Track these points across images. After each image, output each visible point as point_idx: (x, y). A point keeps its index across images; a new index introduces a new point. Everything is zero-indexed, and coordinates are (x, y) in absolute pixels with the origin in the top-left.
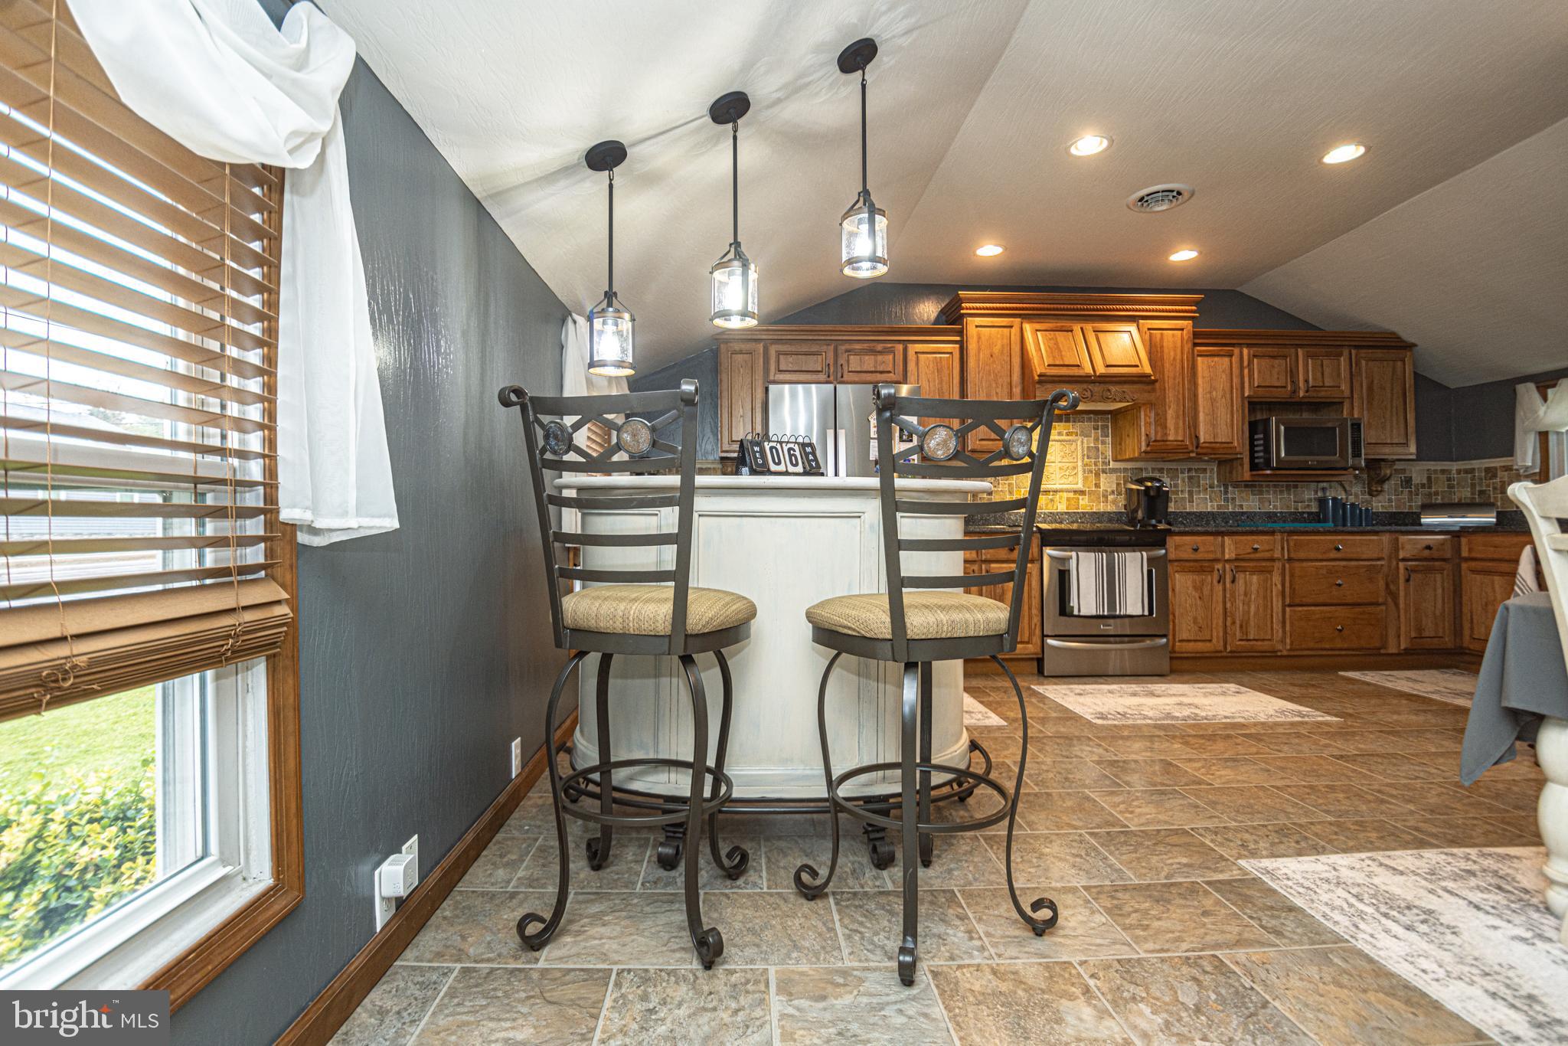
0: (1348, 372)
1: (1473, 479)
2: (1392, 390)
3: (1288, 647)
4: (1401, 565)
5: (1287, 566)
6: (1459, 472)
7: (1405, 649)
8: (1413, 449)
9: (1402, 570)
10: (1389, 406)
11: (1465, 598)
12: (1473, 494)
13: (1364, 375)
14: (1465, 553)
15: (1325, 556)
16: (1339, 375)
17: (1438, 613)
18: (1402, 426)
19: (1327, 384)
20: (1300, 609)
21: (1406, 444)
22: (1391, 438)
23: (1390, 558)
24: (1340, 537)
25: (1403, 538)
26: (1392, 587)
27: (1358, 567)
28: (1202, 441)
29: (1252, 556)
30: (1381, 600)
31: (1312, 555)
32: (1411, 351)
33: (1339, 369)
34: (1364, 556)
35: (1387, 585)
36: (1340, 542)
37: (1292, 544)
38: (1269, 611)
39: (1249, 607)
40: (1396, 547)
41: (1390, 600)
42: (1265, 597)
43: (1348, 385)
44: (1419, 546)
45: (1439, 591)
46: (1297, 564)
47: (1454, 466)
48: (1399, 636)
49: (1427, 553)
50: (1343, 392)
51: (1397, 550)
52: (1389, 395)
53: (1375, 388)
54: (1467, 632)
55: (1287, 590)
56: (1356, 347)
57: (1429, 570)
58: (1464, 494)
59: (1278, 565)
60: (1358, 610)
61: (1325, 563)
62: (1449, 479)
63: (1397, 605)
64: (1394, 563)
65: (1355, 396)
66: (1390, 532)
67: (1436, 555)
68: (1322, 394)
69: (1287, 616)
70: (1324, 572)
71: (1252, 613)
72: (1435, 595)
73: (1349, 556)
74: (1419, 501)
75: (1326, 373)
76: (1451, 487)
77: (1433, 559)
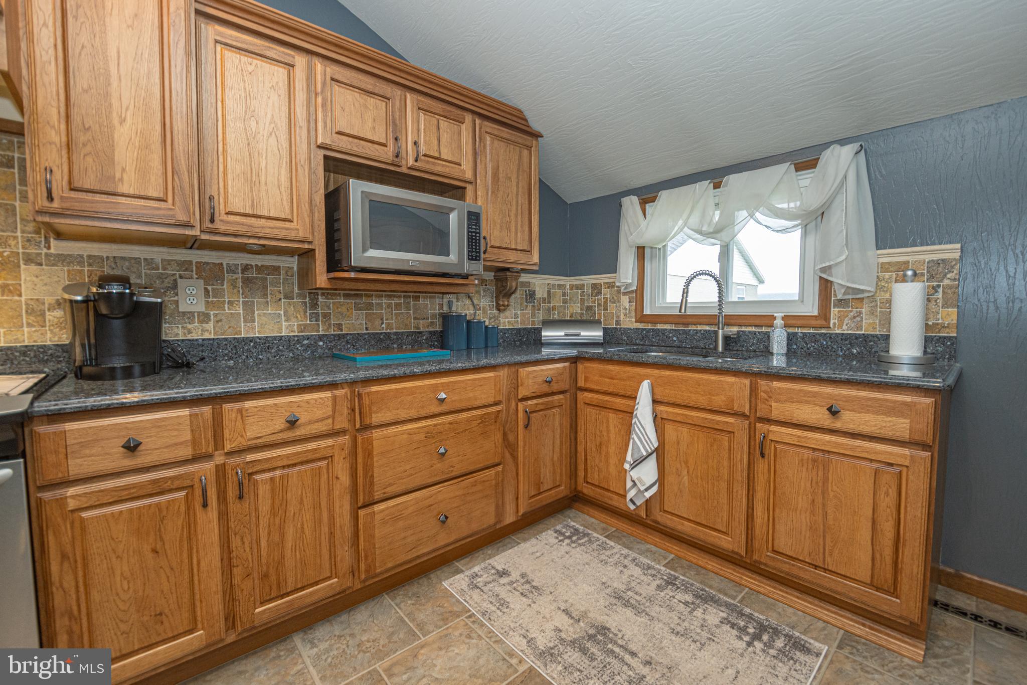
0: (470, 147)
1: (582, 295)
2: (518, 183)
3: (363, 577)
4: (521, 406)
5: (359, 439)
6: (572, 287)
7: (523, 515)
8: (536, 258)
9: (521, 414)
10: (514, 203)
11: (580, 436)
12: (581, 309)
13: (489, 157)
14: (581, 383)
15: (423, 413)
16: (460, 147)
17: (556, 458)
18: (526, 229)
19: (443, 156)
20: (382, 506)
21: (529, 251)
22: (516, 243)
23: (509, 400)
24: (445, 380)
25: (524, 371)
26: (511, 438)
27: (469, 421)
28: (220, 208)
29: (289, 435)
30: (497, 461)
31: (403, 415)
32: (537, 140)
33: (460, 140)
34: (478, 403)
35: (505, 435)
36: (444, 388)
37: (366, 401)
38: (325, 529)
39: (282, 534)
40: (516, 385)
41: (507, 455)
42: (317, 506)
43: (471, 165)
44: (540, 380)
45: (558, 432)
46: (377, 434)
47: (568, 281)
48: (517, 498)
49: (545, 388)
50: (464, 172)
51: (517, 388)
52: (515, 189)
53: (501, 176)
54: (581, 474)
55: (360, 481)
56: (481, 116)
57: (548, 407)
58: (575, 309)
59: (345, 439)
60: (470, 480)
61: (422, 423)
62: (564, 295)
63: (515, 458)
64: (513, 404)
65: (479, 181)
66: (509, 365)
67: (555, 387)
68: (438, 169)
69: (361, 526)
70: (422, 436)
71: (289, 544)
72: (554, 437)
73: (458, 406)
74: (540, 316)
75: (443, 140)
76: (565, 302)
77: (553, 394)
